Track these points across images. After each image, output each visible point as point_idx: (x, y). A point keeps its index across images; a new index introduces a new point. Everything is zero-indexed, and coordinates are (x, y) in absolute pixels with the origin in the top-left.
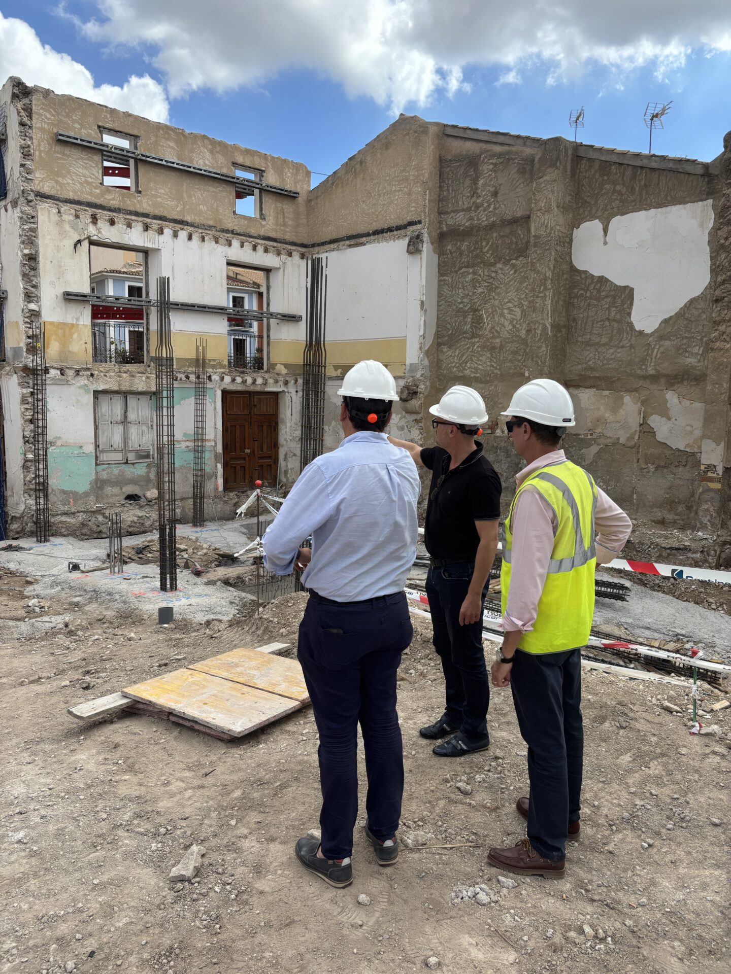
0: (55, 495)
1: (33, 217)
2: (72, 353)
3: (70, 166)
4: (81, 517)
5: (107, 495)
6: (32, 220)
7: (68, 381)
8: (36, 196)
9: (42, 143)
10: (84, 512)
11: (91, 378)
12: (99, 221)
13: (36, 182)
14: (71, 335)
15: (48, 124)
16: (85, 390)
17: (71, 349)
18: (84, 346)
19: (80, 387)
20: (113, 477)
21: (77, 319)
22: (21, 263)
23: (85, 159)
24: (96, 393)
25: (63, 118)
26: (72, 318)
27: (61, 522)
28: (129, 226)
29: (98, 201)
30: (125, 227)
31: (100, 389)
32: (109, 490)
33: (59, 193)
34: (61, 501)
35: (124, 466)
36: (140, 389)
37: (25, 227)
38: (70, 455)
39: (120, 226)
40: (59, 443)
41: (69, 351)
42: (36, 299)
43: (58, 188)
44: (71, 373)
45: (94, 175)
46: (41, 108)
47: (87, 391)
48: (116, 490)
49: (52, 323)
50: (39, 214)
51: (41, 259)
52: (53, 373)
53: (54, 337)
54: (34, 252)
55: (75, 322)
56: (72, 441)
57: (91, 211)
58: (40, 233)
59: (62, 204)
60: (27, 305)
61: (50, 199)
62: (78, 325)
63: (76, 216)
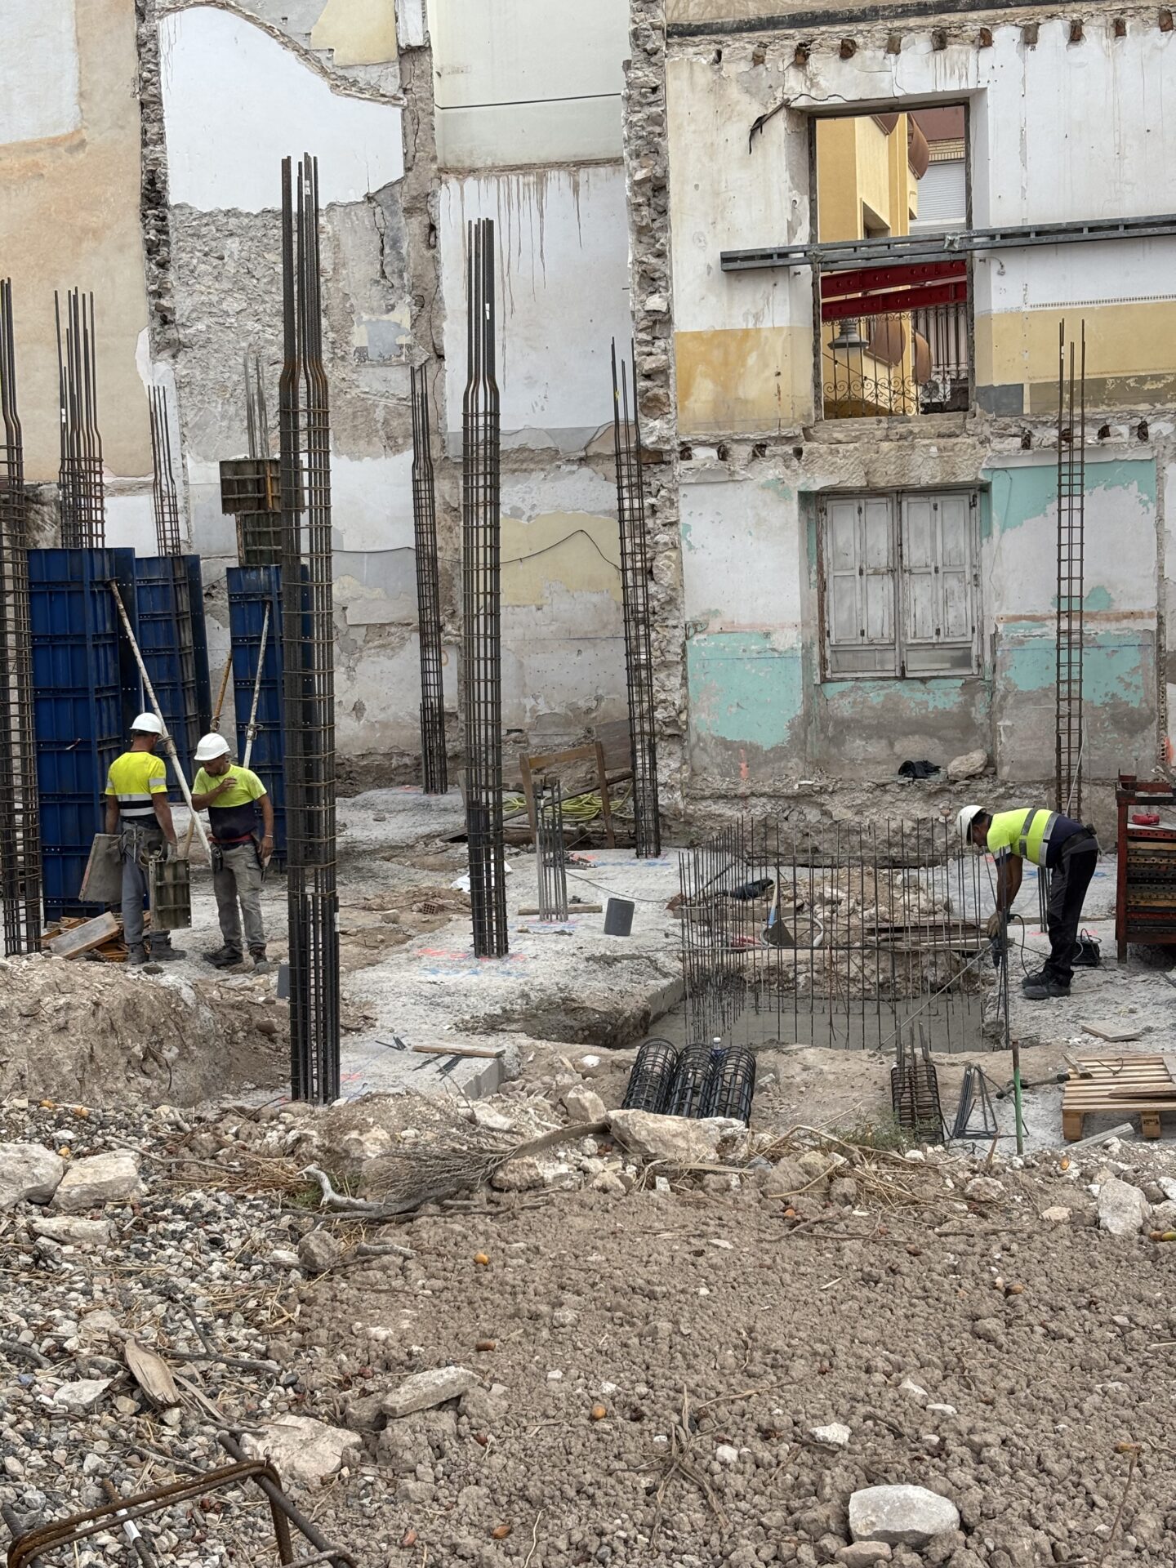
0: (704, 749)
1: (654, 90)
2: (746, 402)
4: (759, 809)
5: (852, 760)
6: (652, 98)
7: (732, 473)
8: (670, 35)
10: (770, 797)
11: (795, 462)
12: (812, 57)
13: (671, 3)
14: (742, 358)
16: (778, 493)
17: (741, 394)
18: (774, 381)
19: (764, 487)
20: (867, 713)
21: (757, 317)
22: (629, 203)
24: (815, 503)
26: (746, 315)
27: (711, 816)
28: (893, 47)
30: (881, 53)
31: (816, 488)
32: (857, 746)
33: (723, 12)
34: (718, 766)
35: (899, 685)
36: (926, 480)
37: (635, 118)
38: (740, 654)
39: (868, 53)
40: (715, 625)
41: (738, 399)
42: (663, 283)
43: (722, 1)
44: (742, 452)
47: (783, 496)
48: (876, 748)
49: (697, 336)
50: (669, 78)
51: (673, 186)
52: (703, 455)
53: (701, 368)
54: (659, 171)
55: (750, 326)
56: (744, 621)
57: (798, 35)
58: (671, 123)
59: (727, 39)
60: (643, 302)
61: (702, 33)
62: (758, 330)
63: (758, 60)
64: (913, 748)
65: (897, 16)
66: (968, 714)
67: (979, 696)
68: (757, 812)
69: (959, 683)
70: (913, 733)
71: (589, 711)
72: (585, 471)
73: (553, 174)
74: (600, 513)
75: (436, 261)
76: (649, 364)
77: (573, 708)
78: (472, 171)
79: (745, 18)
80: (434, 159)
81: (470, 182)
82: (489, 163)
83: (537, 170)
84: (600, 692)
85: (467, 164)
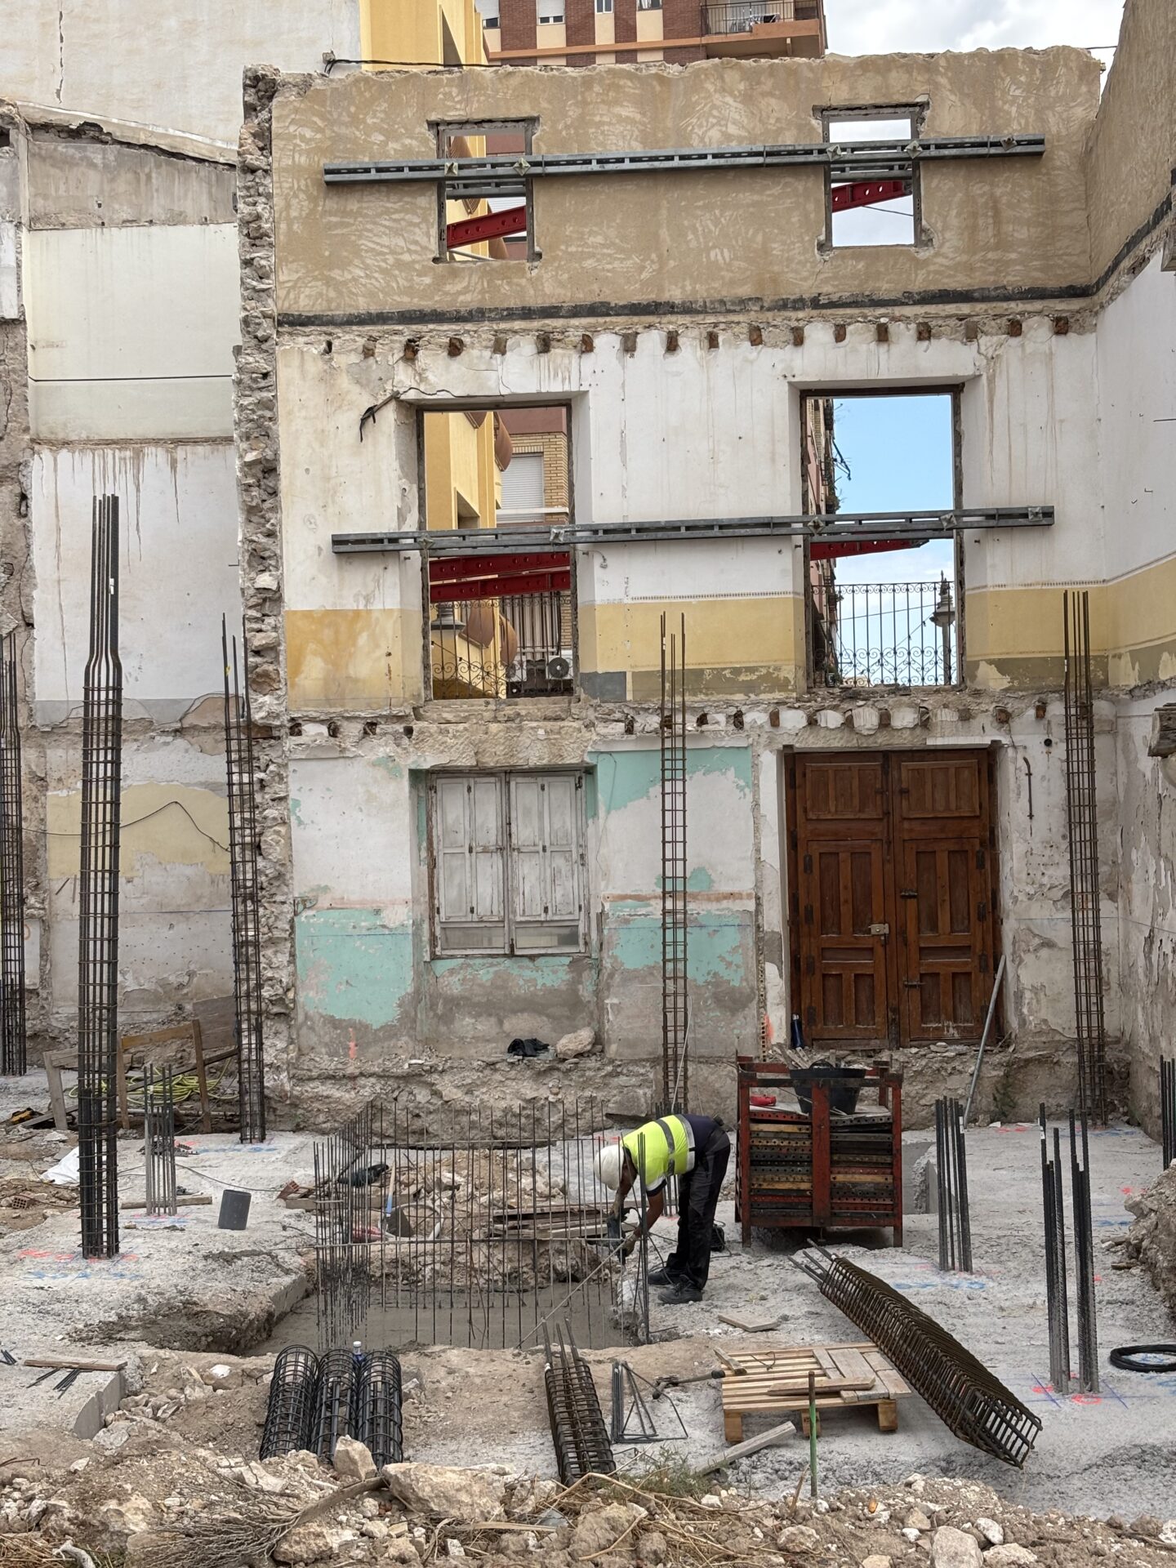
0: (312, 1028)
1: (265, 376)
2: (356, 681)
3: (360, 237)
4: (369, 1089)
5: (462, 1039)
6: (263, 383)
7: (343, 750)
8: (280, 324)
9: (294, 202)
10: (379, 1077)
11: (405, 740)
12: (420, 353)
13: (282, 293)
14: (353, 638)
15: (308, 152)
16: (389, 770)
17: (352, 672)
18: (384, 661)
19: (374, 765)
20: (477, 990)
21: (367, 599)
22: (239, 483)
23: (396, 211)
24: (425, 781)
25: (343, 131)
26: (356, 596)
27: (318, 1098)
28: (499, 348)
29: (427, 305)
30: (487, 353)
31: (426, 766)
32: (466, 1024)
33: (333, 305)
34: (326, 1045)
35: (508, 962)
36: (534, 761)
37: (245, 402)
38: (350, 930)
39: (475, 352)
40: (324, 902)
41: (348, 678)
42: (273, 562)
43: (332, 294)
44: (353, 730)
45: (416, 243)
46: (293, 122)
47: (393, 774)
48: (486, 1026)
49: (308, 615)
50: (280, 366)
51: (283, 468)
52: (314, 732)
53: (312, 646)
54: (269, 454)
55: (361, 607)
56: (354, 897)
57: (408, 331)
58: (281, 409)
59: (337, 331)
60: (252, 580)
61: (313, 324)
62: (369, 612)
63: (368, 353)
64: (522, 1026)
65: (502, 319)
66: (575, 992)
67: (585, 974)
68: (366, 1092)
69: (567, 960)
70: (522, 1011)
71: (181, 986)
72: (180, 742)
73: (150, 450)
74: (195, 784)
75: (26, 530)
76: (258, 641)
77: (163, 983)
78: (66, 443)
79: (355, 312)
80: (27, 430)
81: (64, 455)
82: (84, 436)
83: (136, 446)
84: (192, 967)
85: (61, 436)
